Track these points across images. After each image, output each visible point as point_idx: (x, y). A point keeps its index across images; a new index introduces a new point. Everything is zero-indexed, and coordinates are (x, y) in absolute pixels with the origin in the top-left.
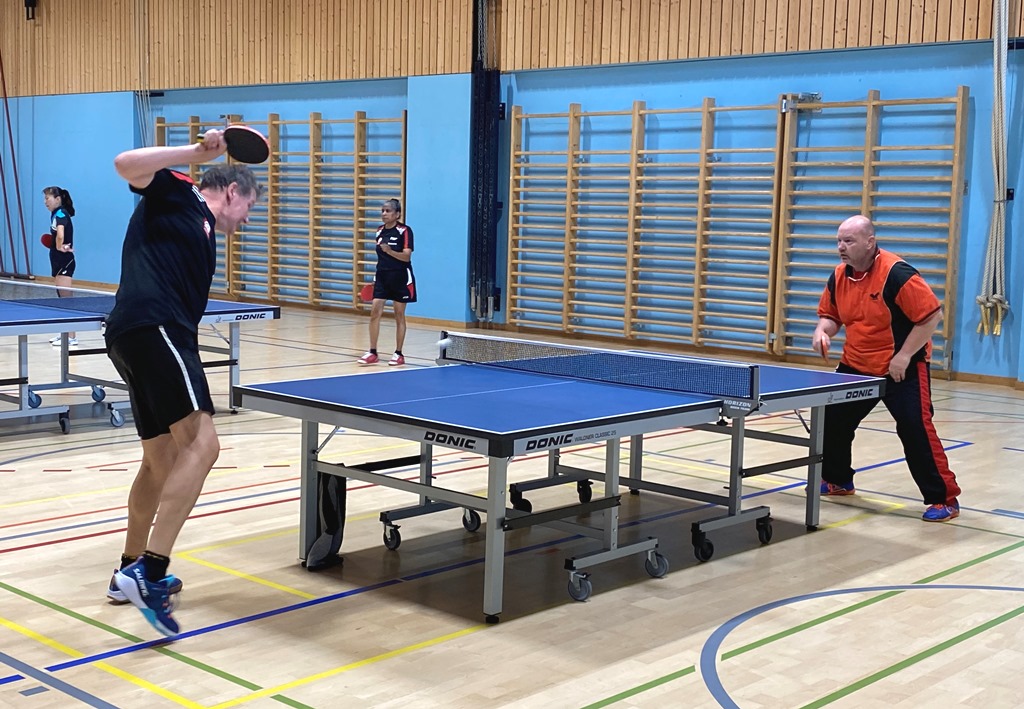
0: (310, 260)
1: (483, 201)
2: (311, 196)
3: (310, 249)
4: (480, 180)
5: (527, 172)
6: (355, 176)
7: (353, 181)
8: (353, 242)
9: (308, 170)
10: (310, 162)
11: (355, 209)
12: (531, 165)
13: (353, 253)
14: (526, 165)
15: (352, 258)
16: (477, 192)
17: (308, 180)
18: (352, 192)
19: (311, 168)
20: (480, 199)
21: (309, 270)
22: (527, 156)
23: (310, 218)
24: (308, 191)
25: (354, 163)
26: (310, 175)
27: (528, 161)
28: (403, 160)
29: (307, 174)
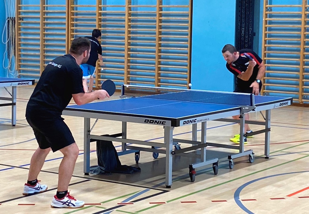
0: (125, 65)
1: (245, 32)
2: (126, 29)
3: (125, 59)
4: (243, 20)
5: (271, 16)
6: (157, 18)
7: (155, 21)
8: (156, 55)
9: (124, 15)
10: (126, 11)
11: (156, 37)
12: (273, 12)
13: (155, 61)
14: (271, 12)
15: (155, 64)
16: (241, 27)
17: (124, 21)
18: (155, 27)
19: (127, 14)
20: (243, 31)
21: (125, 71)
22: (270, 8)
23: (126, 41)
24: (124, 27)
25: (156, 11)
26: (126, 18)
27: (271, 10)
28: (190, 9)
29: (123, 17)
